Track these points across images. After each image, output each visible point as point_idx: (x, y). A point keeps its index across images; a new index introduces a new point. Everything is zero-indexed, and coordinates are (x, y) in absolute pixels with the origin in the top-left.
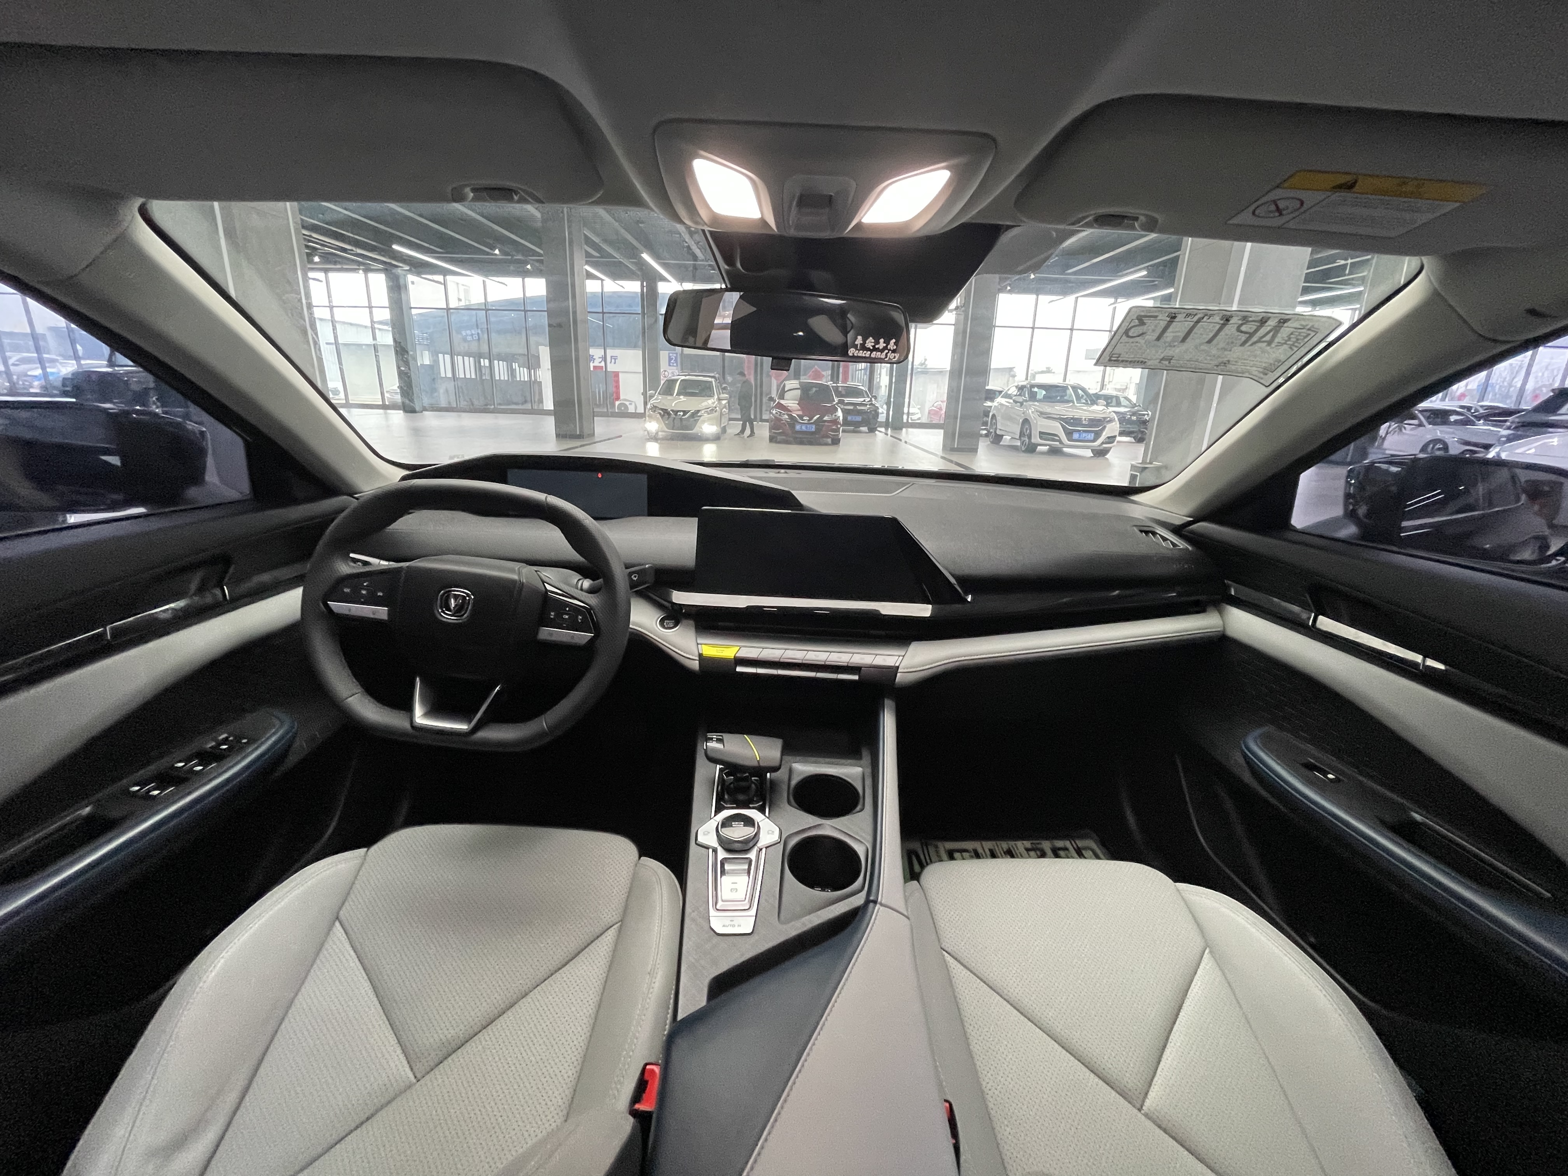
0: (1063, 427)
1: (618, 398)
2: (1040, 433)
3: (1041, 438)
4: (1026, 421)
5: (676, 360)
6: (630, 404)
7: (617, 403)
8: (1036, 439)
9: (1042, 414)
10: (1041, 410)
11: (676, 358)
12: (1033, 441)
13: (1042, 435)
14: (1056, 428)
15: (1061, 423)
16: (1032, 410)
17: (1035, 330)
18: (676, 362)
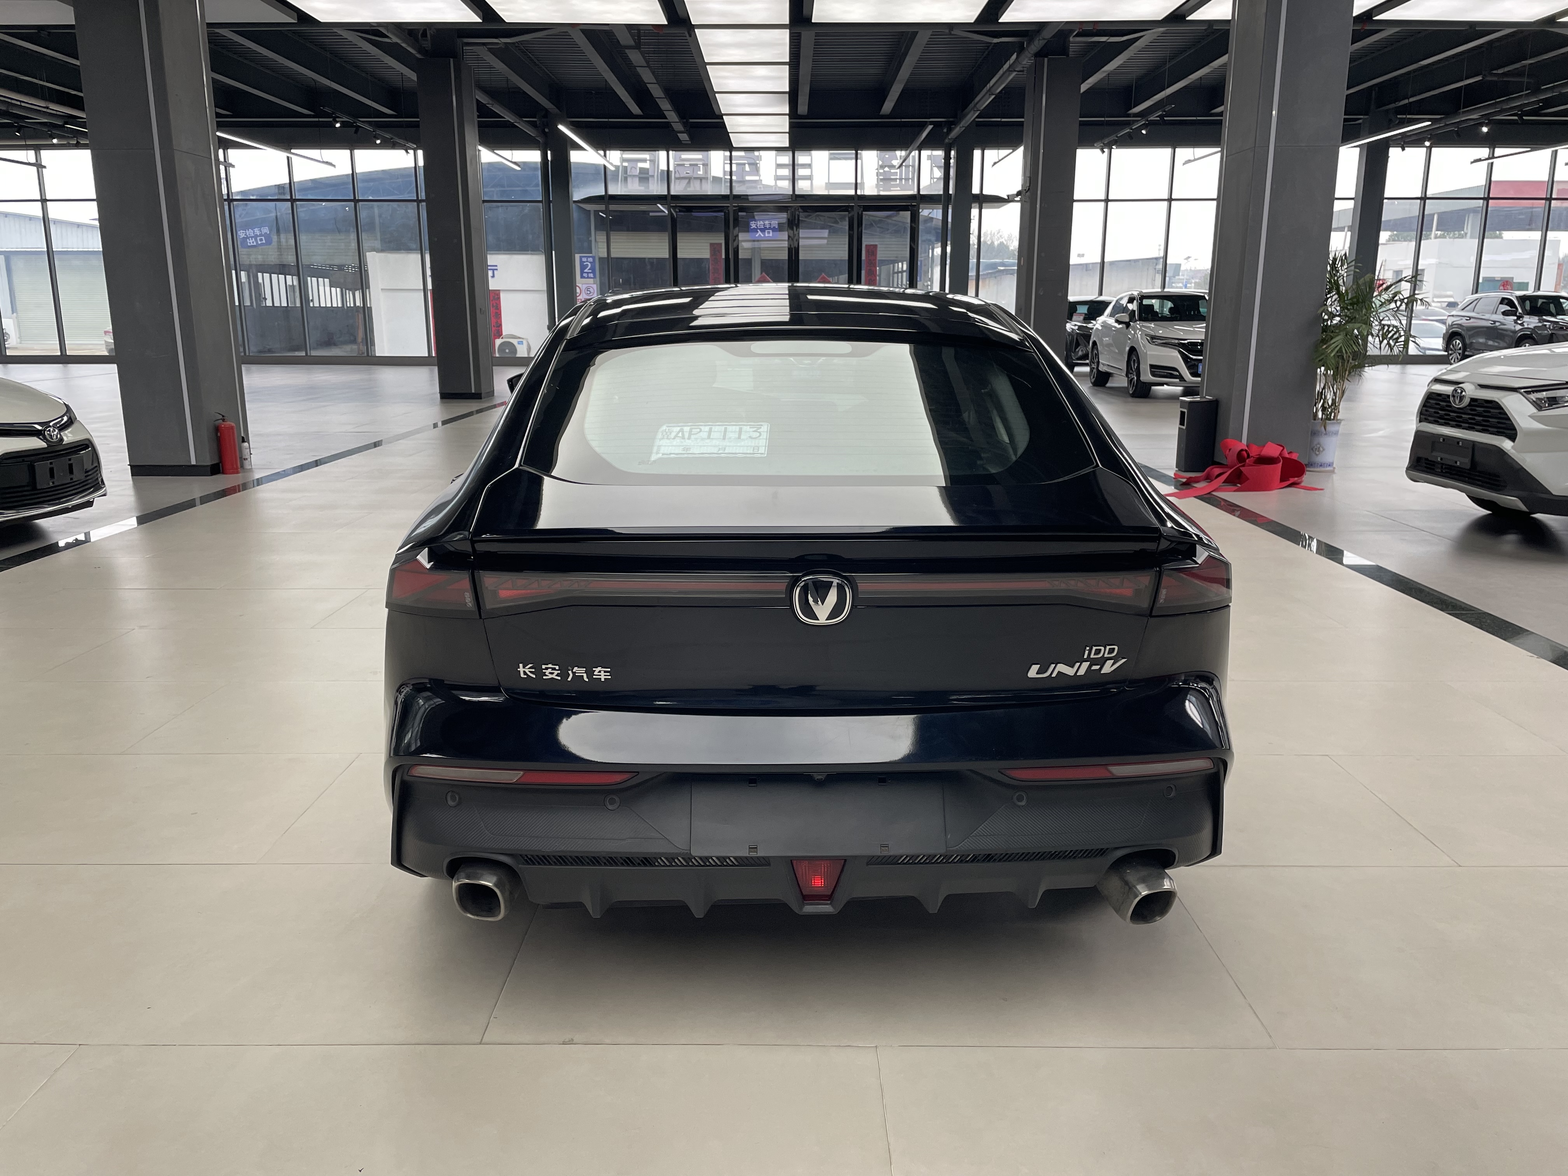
0: (1185, 359)
1: (499, 334)
2: (1152, 366)
3: (1153, 374)
4: (1133, 350)
5: (593, 270)
6: (520, 343)
7: (498, 342)
8: (1147, 376)
9: (1153, 339)
10: (1152, 333)
11: (593, 263)
12: (1143, 378)
13: (1155, 369)
14: (1173, 358)
15: (1180, 352)
16: (1141, 330)
17: (1173, 203)
18: (594, 272)
